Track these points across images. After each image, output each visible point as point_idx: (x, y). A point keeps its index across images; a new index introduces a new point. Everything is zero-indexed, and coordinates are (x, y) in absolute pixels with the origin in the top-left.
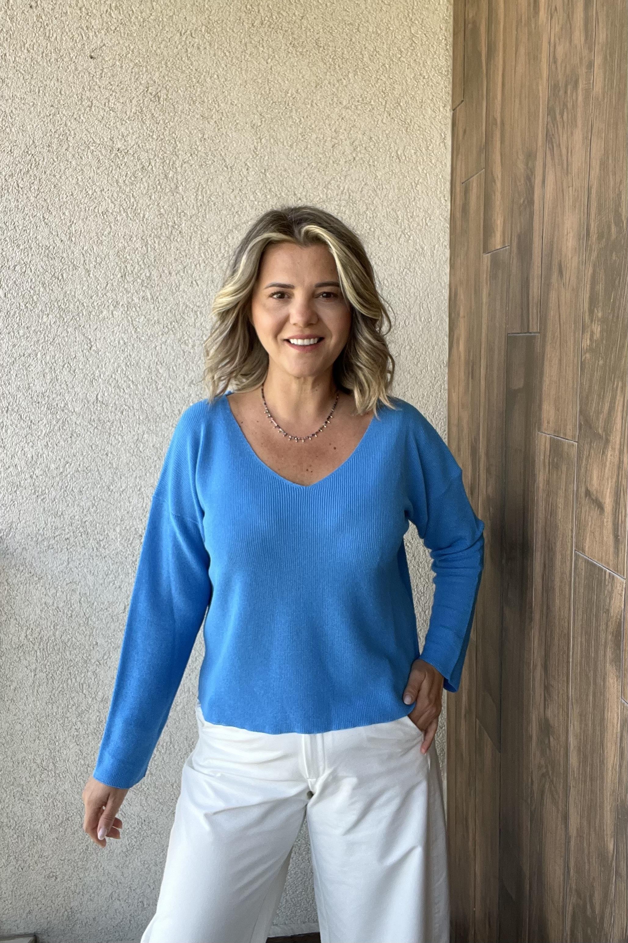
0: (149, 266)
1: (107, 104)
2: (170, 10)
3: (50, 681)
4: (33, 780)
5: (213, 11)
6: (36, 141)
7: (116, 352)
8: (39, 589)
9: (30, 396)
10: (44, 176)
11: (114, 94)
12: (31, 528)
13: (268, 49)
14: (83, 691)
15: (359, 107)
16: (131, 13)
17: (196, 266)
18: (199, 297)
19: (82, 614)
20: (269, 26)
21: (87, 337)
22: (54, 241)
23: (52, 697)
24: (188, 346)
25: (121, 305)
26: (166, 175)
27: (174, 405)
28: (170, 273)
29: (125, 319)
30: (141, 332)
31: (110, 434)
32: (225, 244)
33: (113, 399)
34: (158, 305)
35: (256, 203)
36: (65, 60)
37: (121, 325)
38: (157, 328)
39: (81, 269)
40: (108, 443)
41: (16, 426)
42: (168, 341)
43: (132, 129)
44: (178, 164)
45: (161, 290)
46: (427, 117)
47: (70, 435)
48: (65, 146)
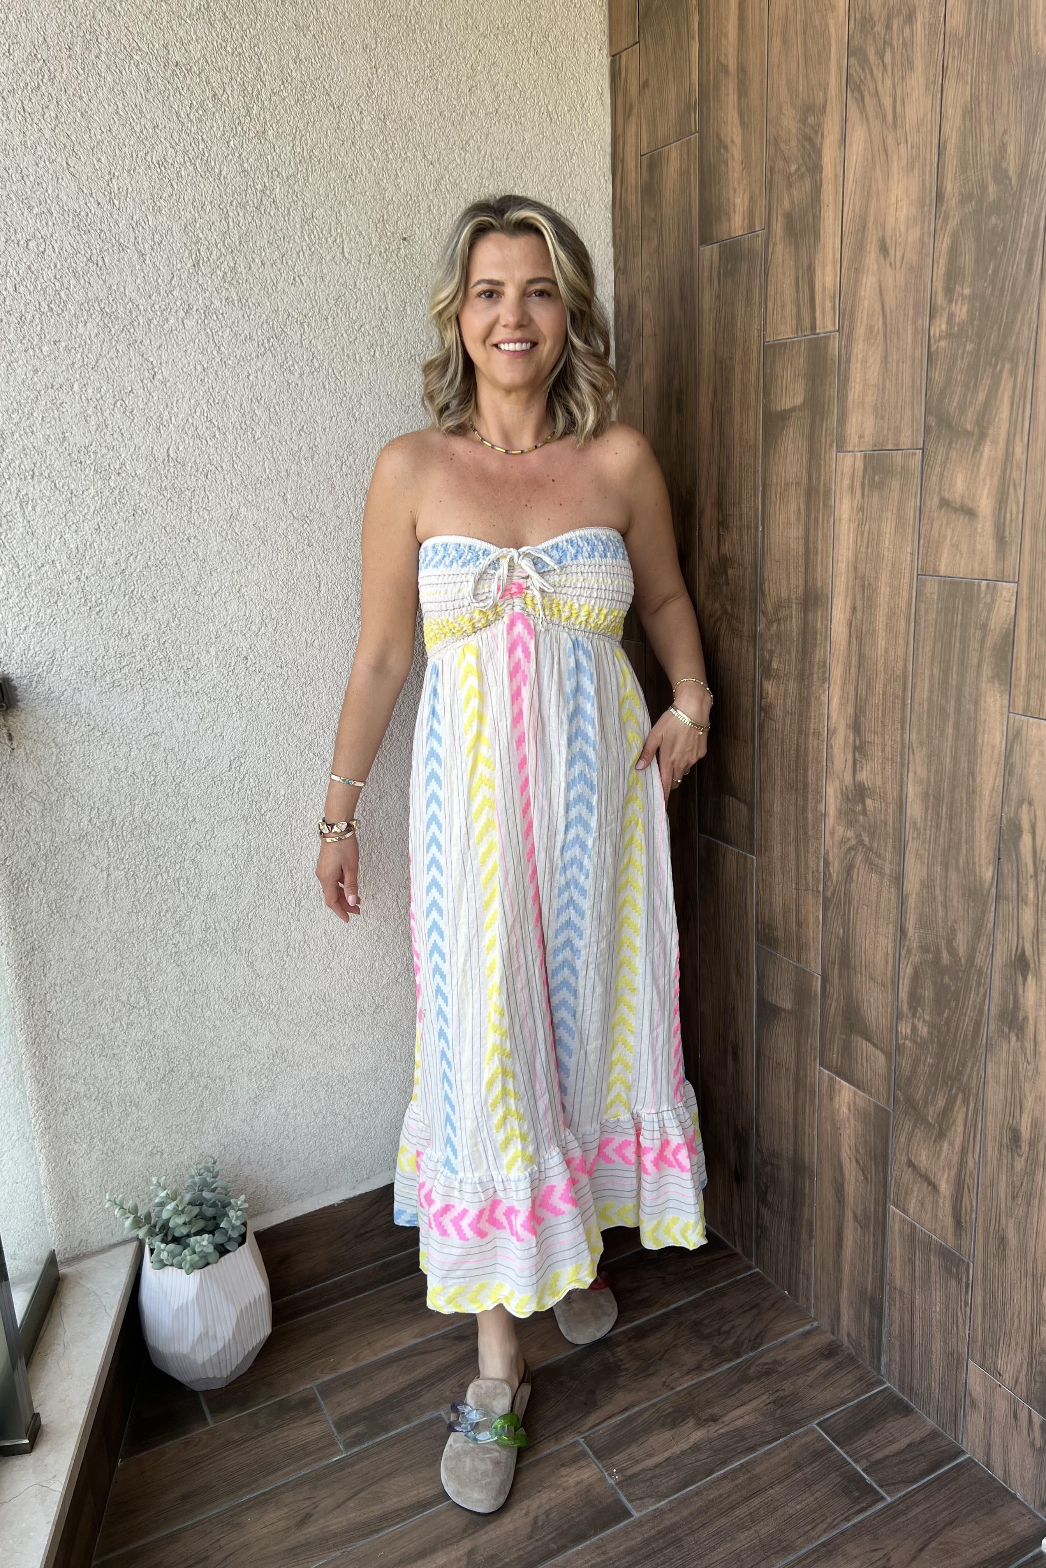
0: (232, 252)
3: (132, 881)
4: (118, 1024)
6: (48, 39)
7: (191, 383)
8: (104, 748)
9: (67, 453)
10: (64, 98)
12: (84, 658)
14: (179, 889)
15: (500, 37)
17: (298, 253)
18: (305, 301)
19: (170, 779)
21: (146, 360)
22: (86, 204)
23: (136, 903)
24: (294, 374)
25: (194, 309)
26: (248, 111)
27: (280, 463)
28: (263, 264)
29: (202, 332)
30: (226, 352)
31: (191, 508)
32: (337, 224)
33: (192, 454)
34: (248, 311)
37: (197, 341)
38: (250, 347)
39: (132, 251)
41: (49, 500)
42: (266, 367)
43: (195, 33)
44: (264, 94)
45: (251, 289)
46: (581, 62)
47: (132, 512)
48: (95, 51)
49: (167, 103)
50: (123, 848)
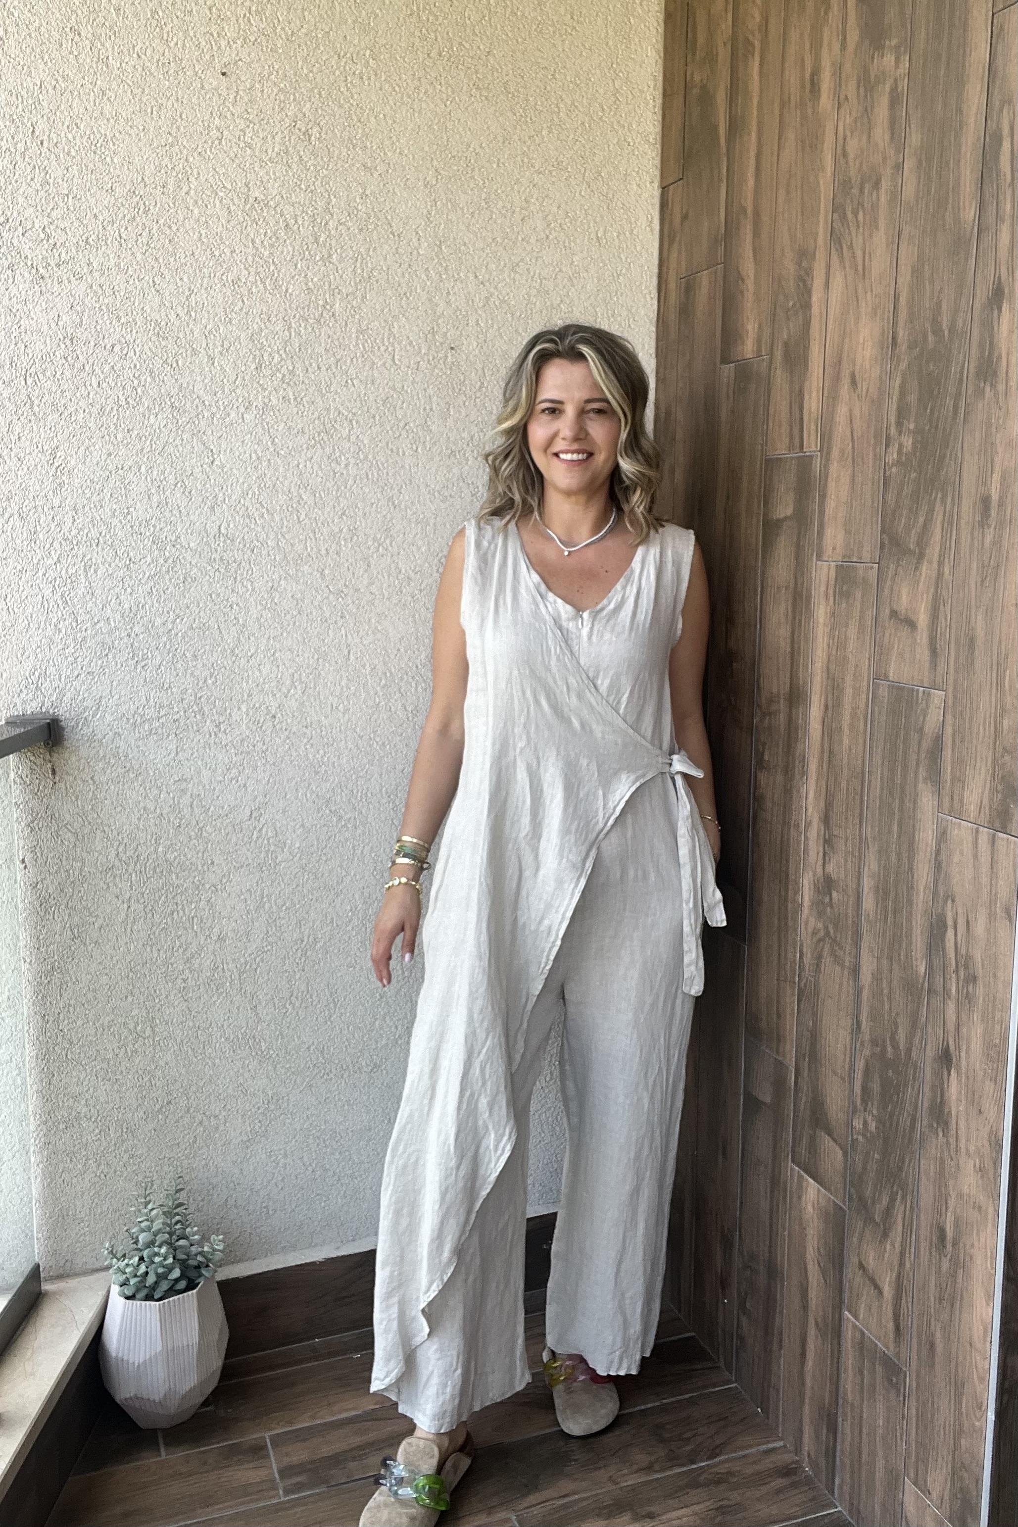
0: (292, 357)
1: (242, 137)
2: (327, 24)
3: (150, 915)
4: (123, 1051)
5: (380, 32)
7: (246, 469)
8: (137, 788)
9: (129, 525)
10: (156, 227)
11: (251, 125)
12: (127, 706)
13: (447, 88)
14: (193, 928)
15: (554, 173)
16: (276, 21)
17: (352, 360)
18: (355, 401)
19: (194, 823)
20: (449, 60)
21: (207, 448)
22: (167, 315)
23: (152, 937)
24: (340, 465)
25: (254, 405)
26: (316, 239)
27: (321, 542)
28: (319, 368)
29: (259, 425)
30: (280, 444)
31: (235, 579)
32: (390, 335)
33: (241, 532)
34: (303, 409)
35: (429, 283)
36: (188, 73)
38: (302, 440)
39: (203, 356)
40: (233, 591)
41: (110, 566)
42: (315, 458)
43: (274, 173)
44: (331, 225)
45: (307, 389)
46: (632, 193)
47: (182, 580)
48: (185, 189)
49: (245, 232)
50: (144, 883)
